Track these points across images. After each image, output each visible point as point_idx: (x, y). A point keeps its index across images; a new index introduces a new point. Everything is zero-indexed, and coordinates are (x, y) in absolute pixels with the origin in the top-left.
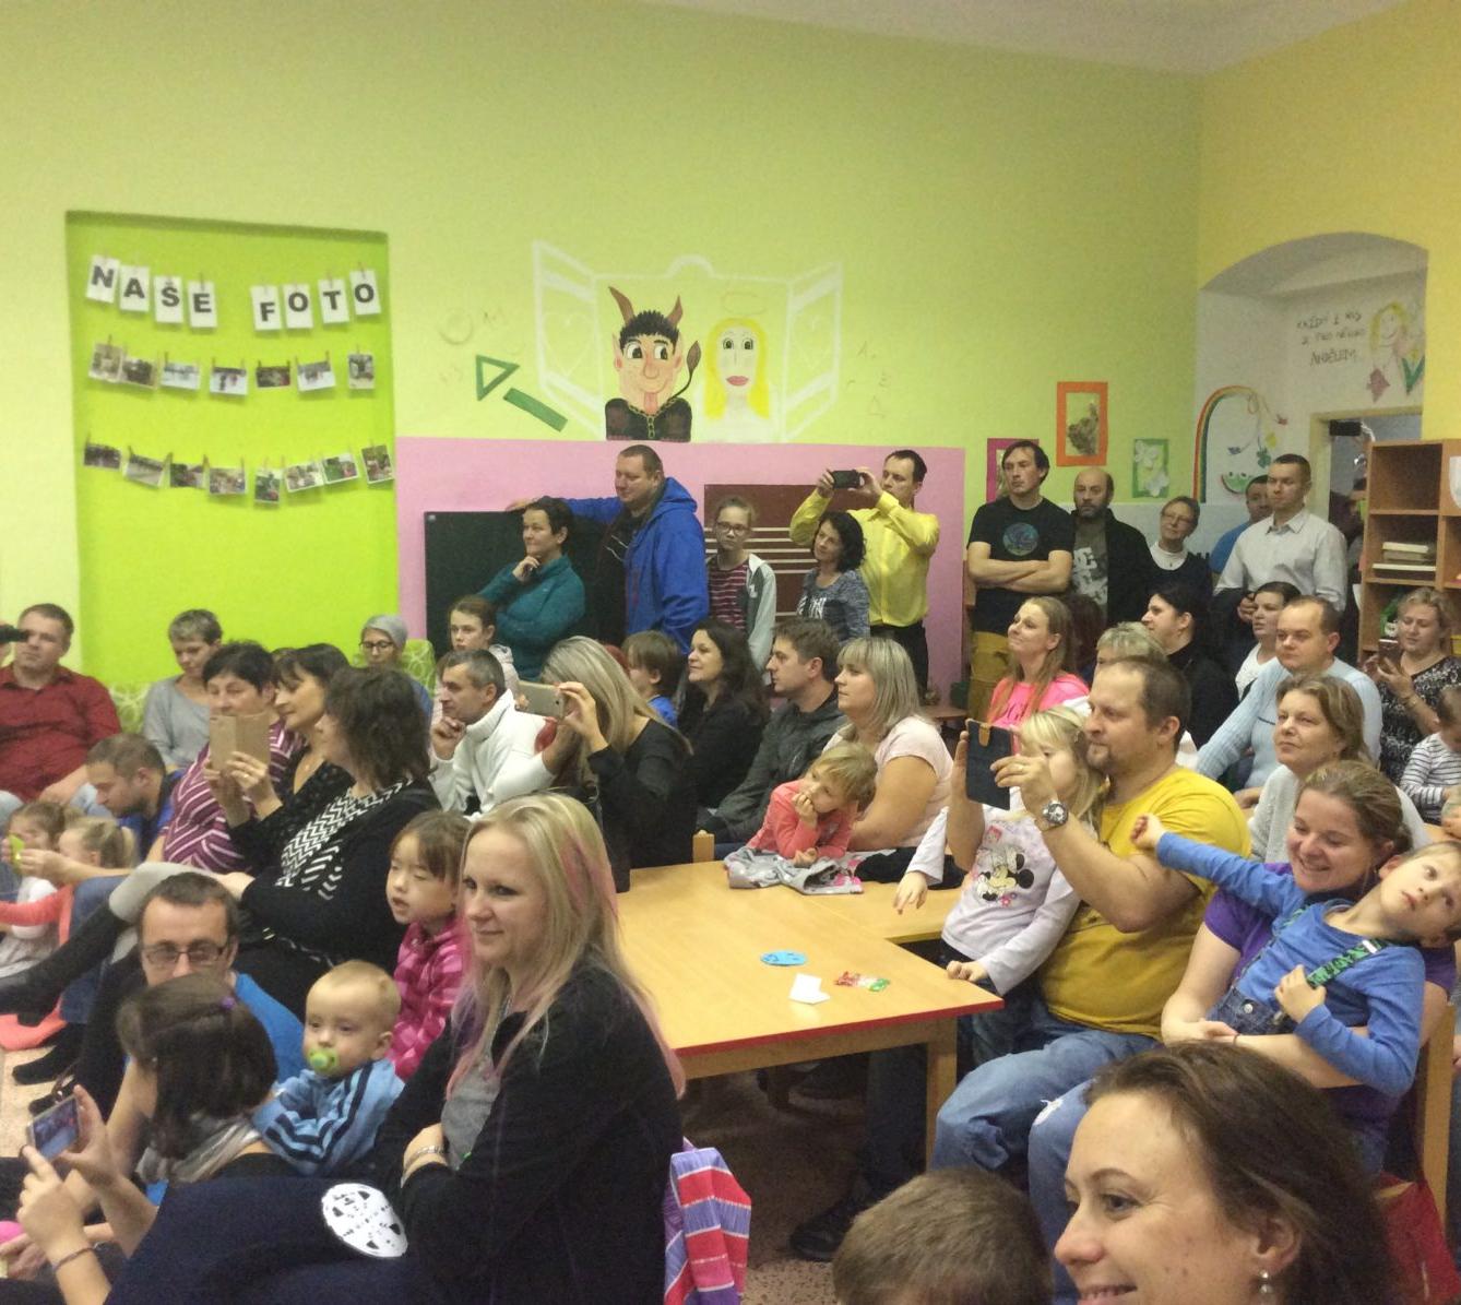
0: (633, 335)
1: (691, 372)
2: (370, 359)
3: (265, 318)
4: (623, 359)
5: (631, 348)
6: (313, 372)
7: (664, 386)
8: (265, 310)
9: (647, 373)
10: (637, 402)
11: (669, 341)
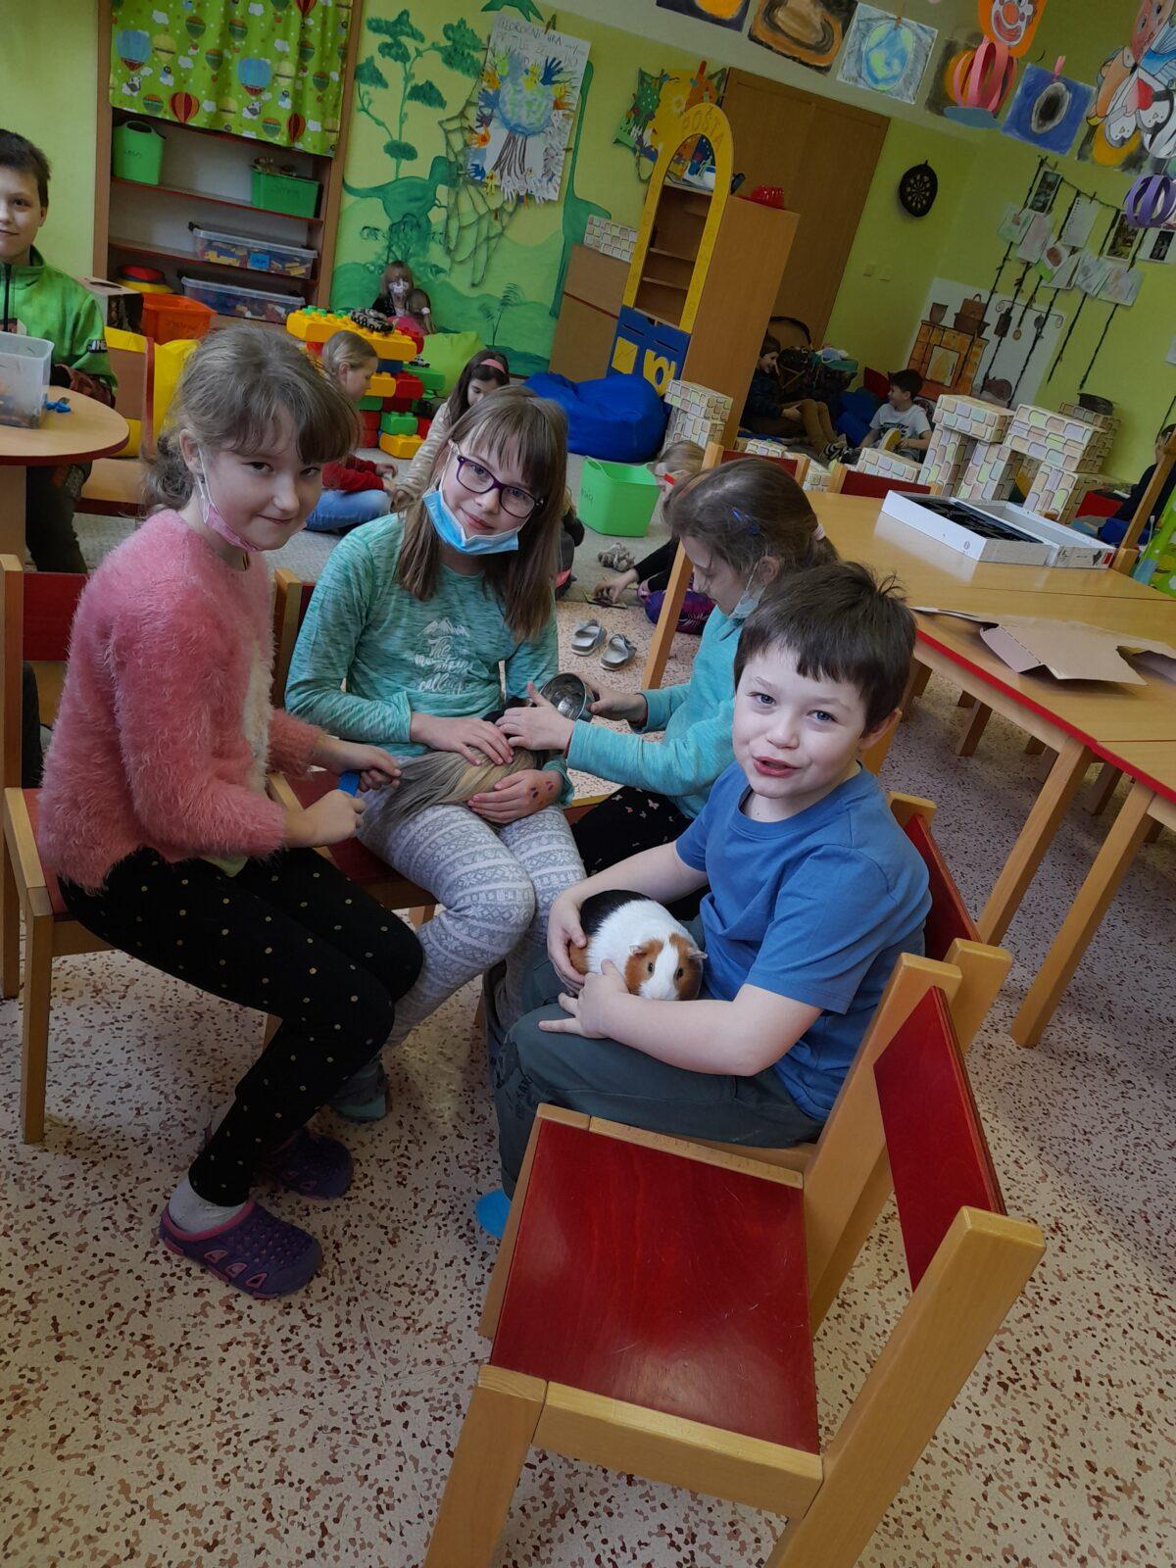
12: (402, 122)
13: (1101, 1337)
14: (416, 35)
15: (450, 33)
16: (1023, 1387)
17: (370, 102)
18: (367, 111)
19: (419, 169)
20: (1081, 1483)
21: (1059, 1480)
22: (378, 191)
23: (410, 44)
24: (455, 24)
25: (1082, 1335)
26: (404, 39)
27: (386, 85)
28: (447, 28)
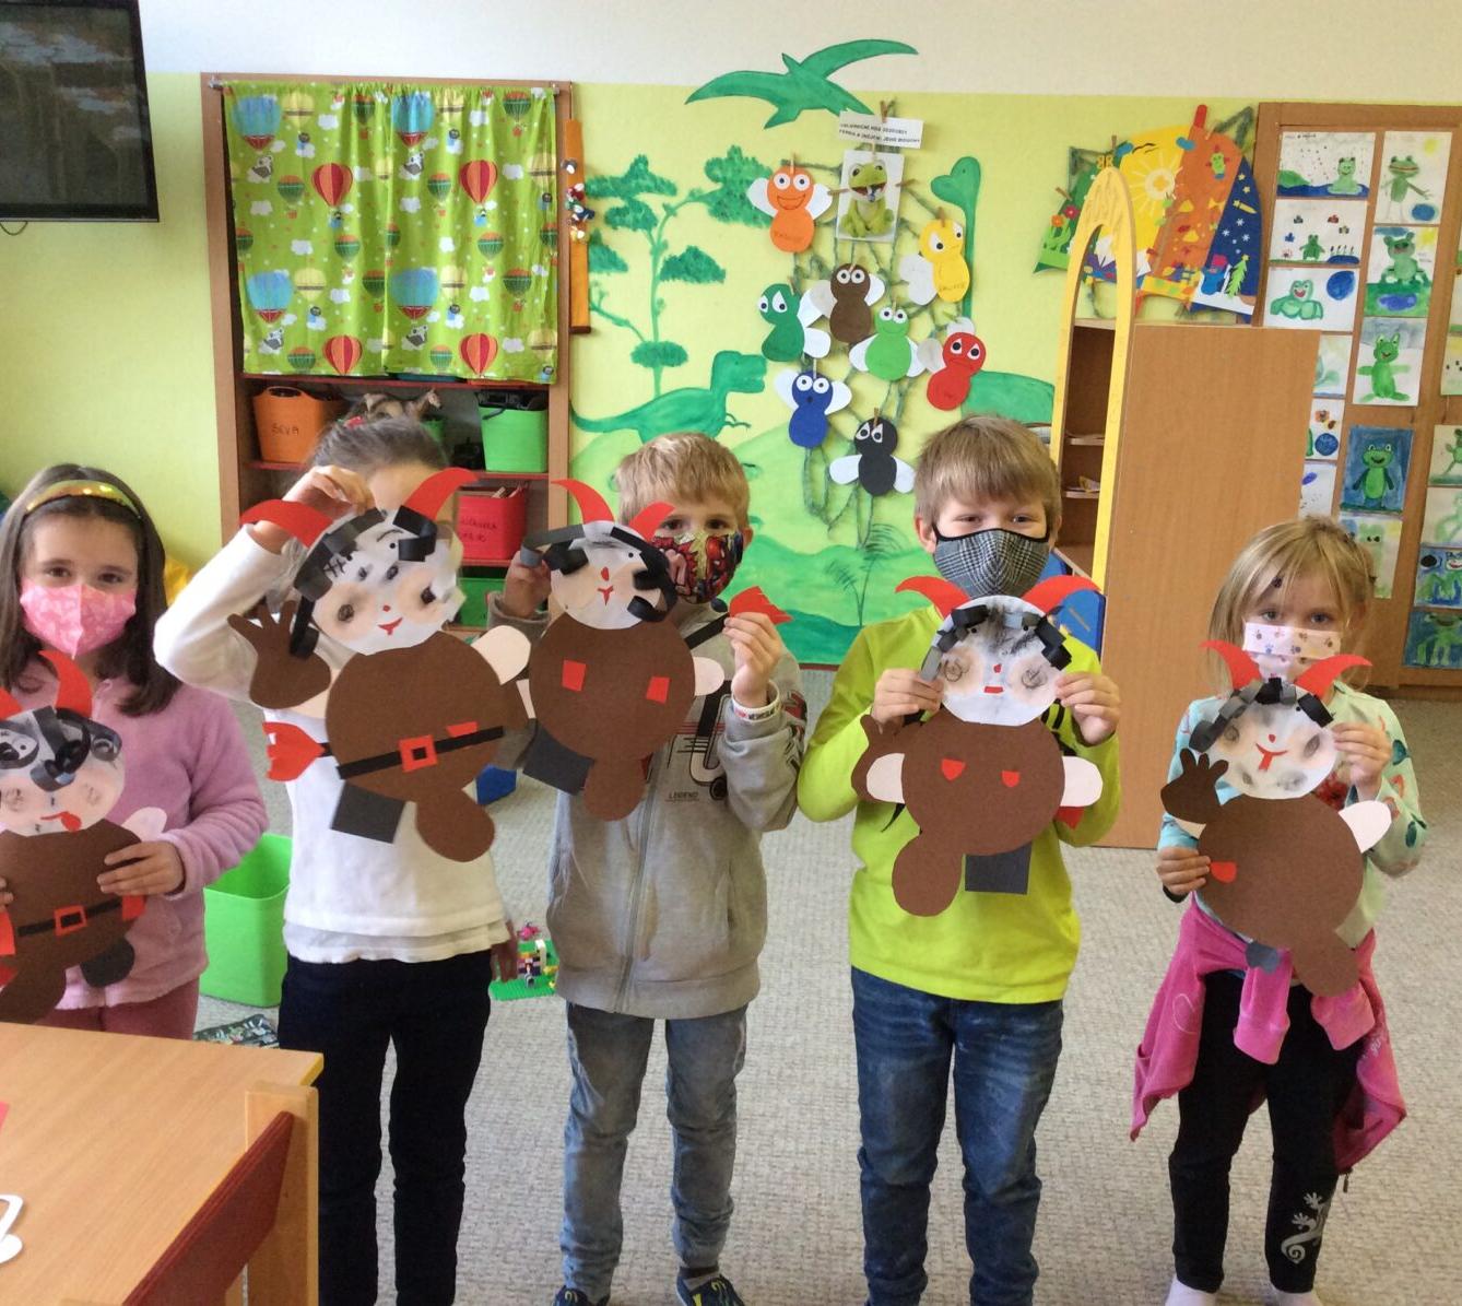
12: (655, 313)
14: (664, 187)
15: (718, 172)
17: (602, 295)
18: (598, 310)
19: (694, 375)
22: (631, 418)
23: (653, 201)
24: (724, 156)
26: (643, 197)
27: (623, 268)
28: (711, 167)
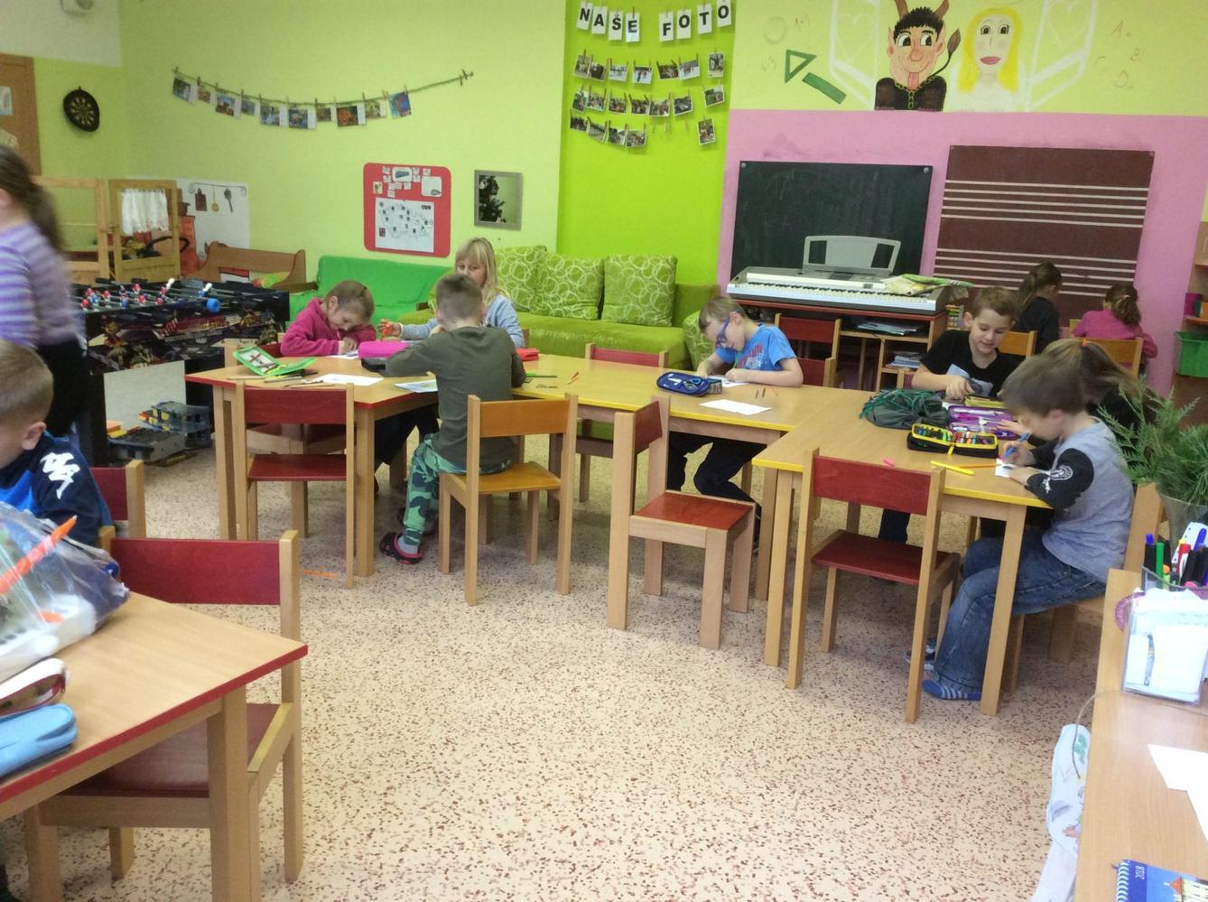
0: (905, 28)
1: (950, 54)
2: (722, 57)
3: (665, 34)
4: (895, 47)
5: (902, 38)
6: (688, 68)
7: (925, 68)
8: (665, 29)
9: (913, 57)
10: (902, 80)
11: (934, 30)
13: (488, 778)
16: (453, 822)
20: (497, 846)
21: (485, 850)
25: (478, 783)
